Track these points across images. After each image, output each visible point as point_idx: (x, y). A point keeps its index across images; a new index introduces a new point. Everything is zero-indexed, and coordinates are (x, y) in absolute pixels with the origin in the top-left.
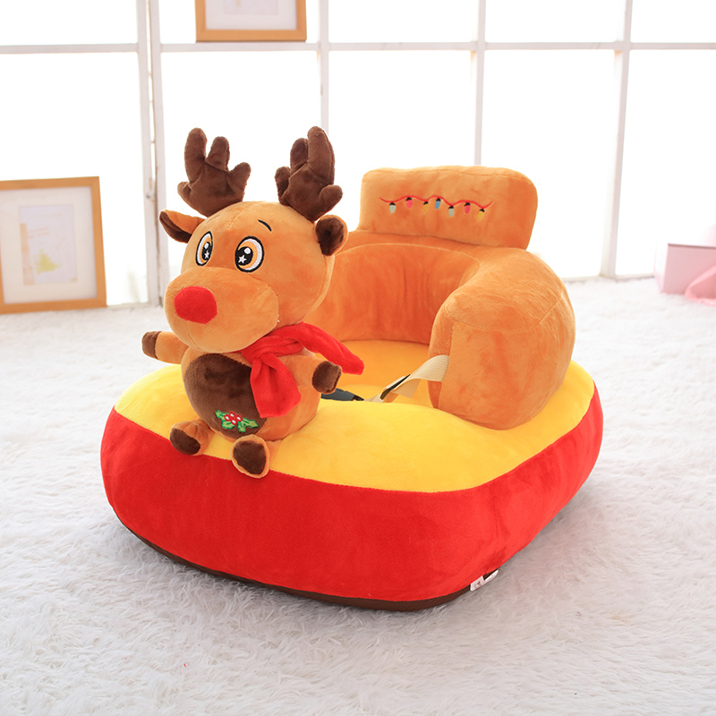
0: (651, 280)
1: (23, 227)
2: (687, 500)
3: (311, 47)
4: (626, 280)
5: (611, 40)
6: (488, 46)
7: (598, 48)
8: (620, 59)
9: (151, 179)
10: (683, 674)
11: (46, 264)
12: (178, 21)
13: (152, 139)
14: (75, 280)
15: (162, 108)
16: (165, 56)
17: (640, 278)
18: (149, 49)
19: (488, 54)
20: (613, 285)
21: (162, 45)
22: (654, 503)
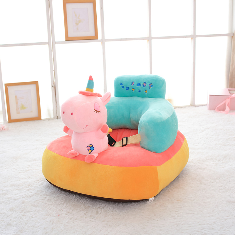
0: (206, 106)
1: (16, 97)
2: (204, 169)
3: (100, 41)
4: (198, 106)
5: (190, 34)
6: (152, 38)
7: (186, 37)
8: (193, 40)
9: (53, 81)
10: (194, 214)
11: (23, 107)
12: (60, 34)
13: (53, 70)
14: (32, 112)
15: (56, 60)
16: (56, 45)
17: (202, 106)
18: (51, 43)
19: (153, 40)
20: (194, 108)
21: (55, 42)
22: (194, 170)
